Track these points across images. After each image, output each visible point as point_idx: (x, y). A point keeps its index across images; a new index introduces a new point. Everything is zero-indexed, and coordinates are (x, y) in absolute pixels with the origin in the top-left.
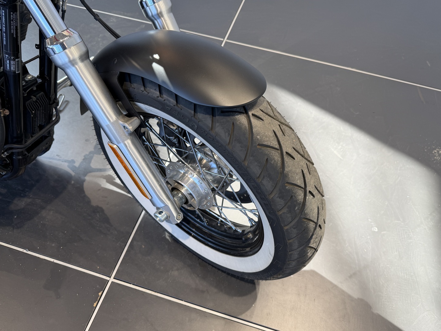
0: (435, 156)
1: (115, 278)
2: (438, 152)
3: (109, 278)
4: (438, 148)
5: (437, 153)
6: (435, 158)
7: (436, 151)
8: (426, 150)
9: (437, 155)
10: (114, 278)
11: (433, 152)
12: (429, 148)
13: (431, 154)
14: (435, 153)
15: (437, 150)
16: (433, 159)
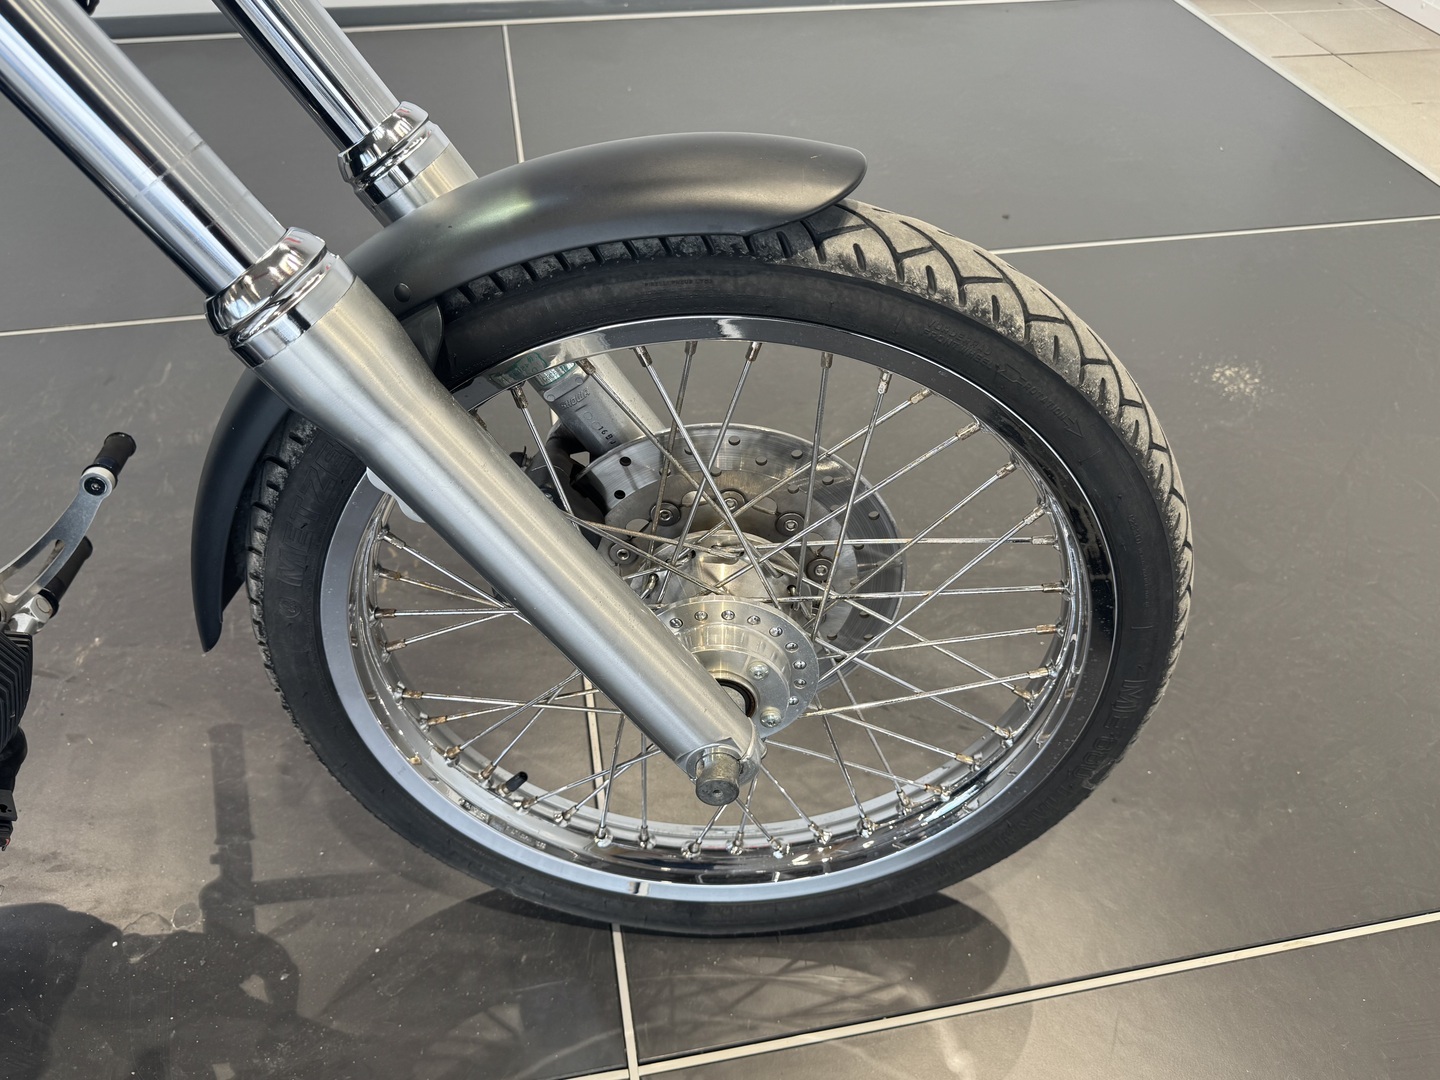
0: (1225, 386)
1: (641, 1060)
2: (1223, 374)
3: (626, 1070)
4: (1218, 367)
5: (1222, 378)
6: (1226, 389)
7: (1218, 375)
8: (1196, 381)
9: (1226, 382)
10: (640, 1064)
11: (1214, 380)
12: (1199, 373)
13: (1213, 386)
14: (1219, 378)
15: (1219, 372)
16: (1224, 395)
